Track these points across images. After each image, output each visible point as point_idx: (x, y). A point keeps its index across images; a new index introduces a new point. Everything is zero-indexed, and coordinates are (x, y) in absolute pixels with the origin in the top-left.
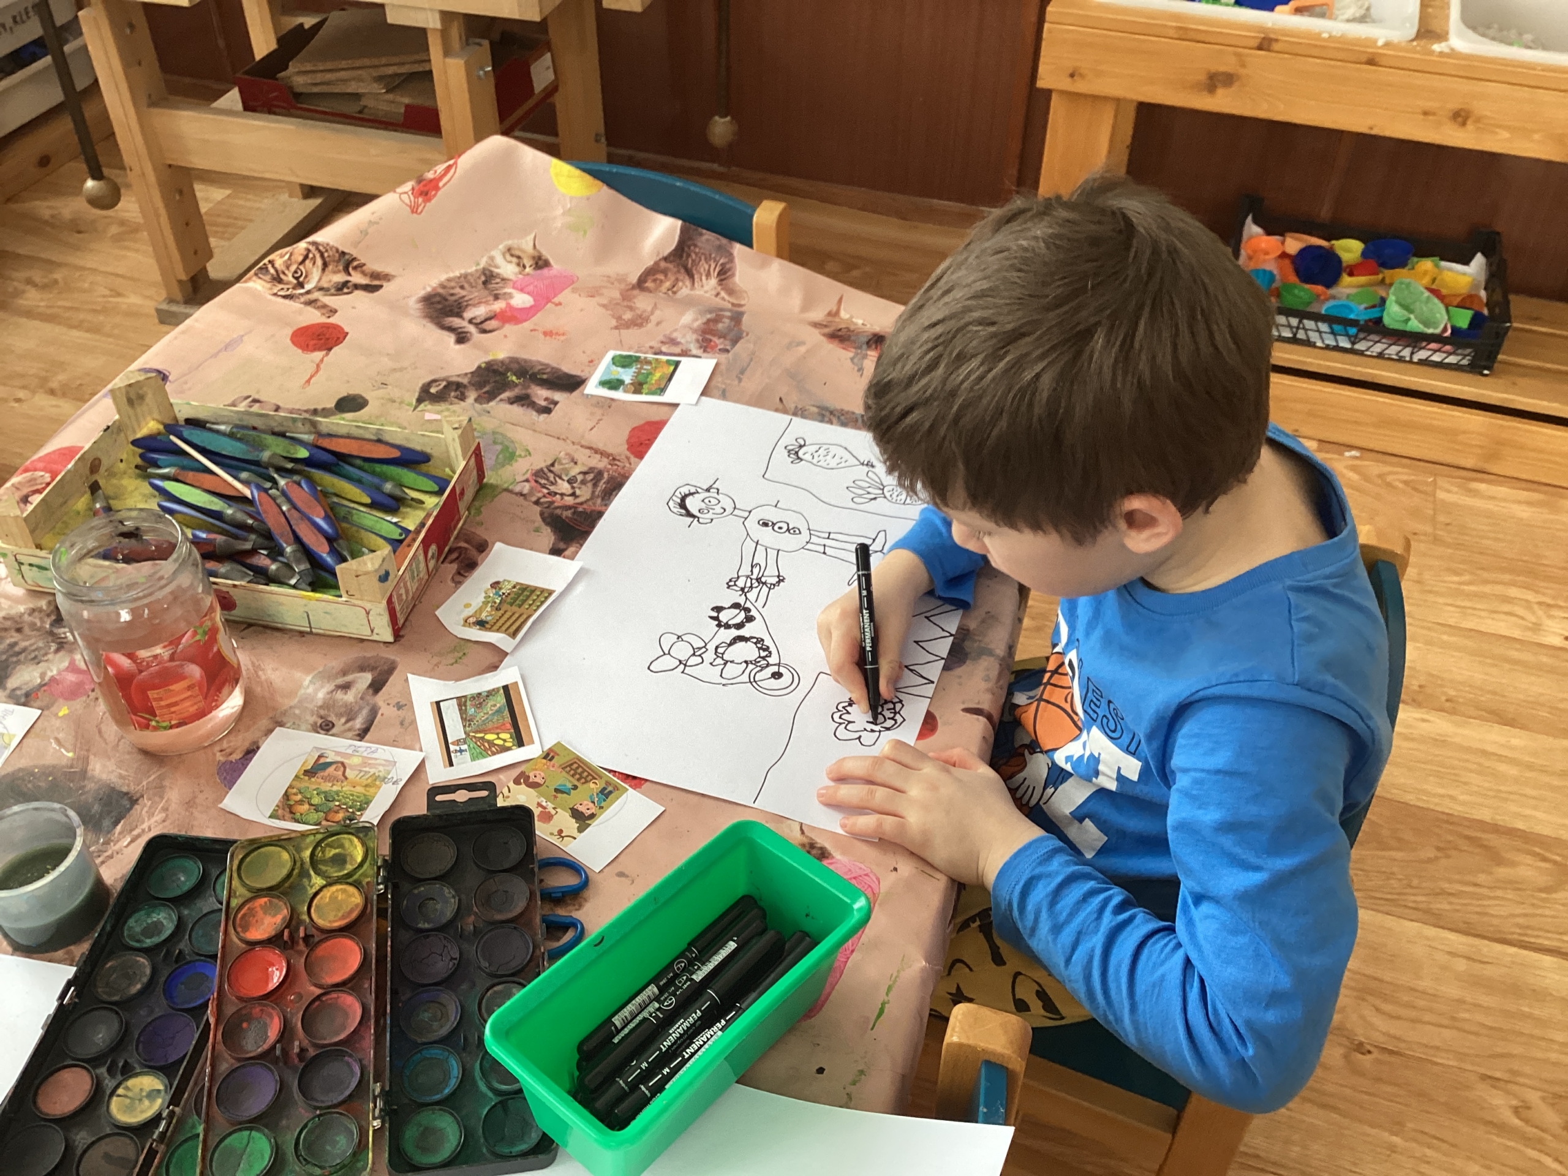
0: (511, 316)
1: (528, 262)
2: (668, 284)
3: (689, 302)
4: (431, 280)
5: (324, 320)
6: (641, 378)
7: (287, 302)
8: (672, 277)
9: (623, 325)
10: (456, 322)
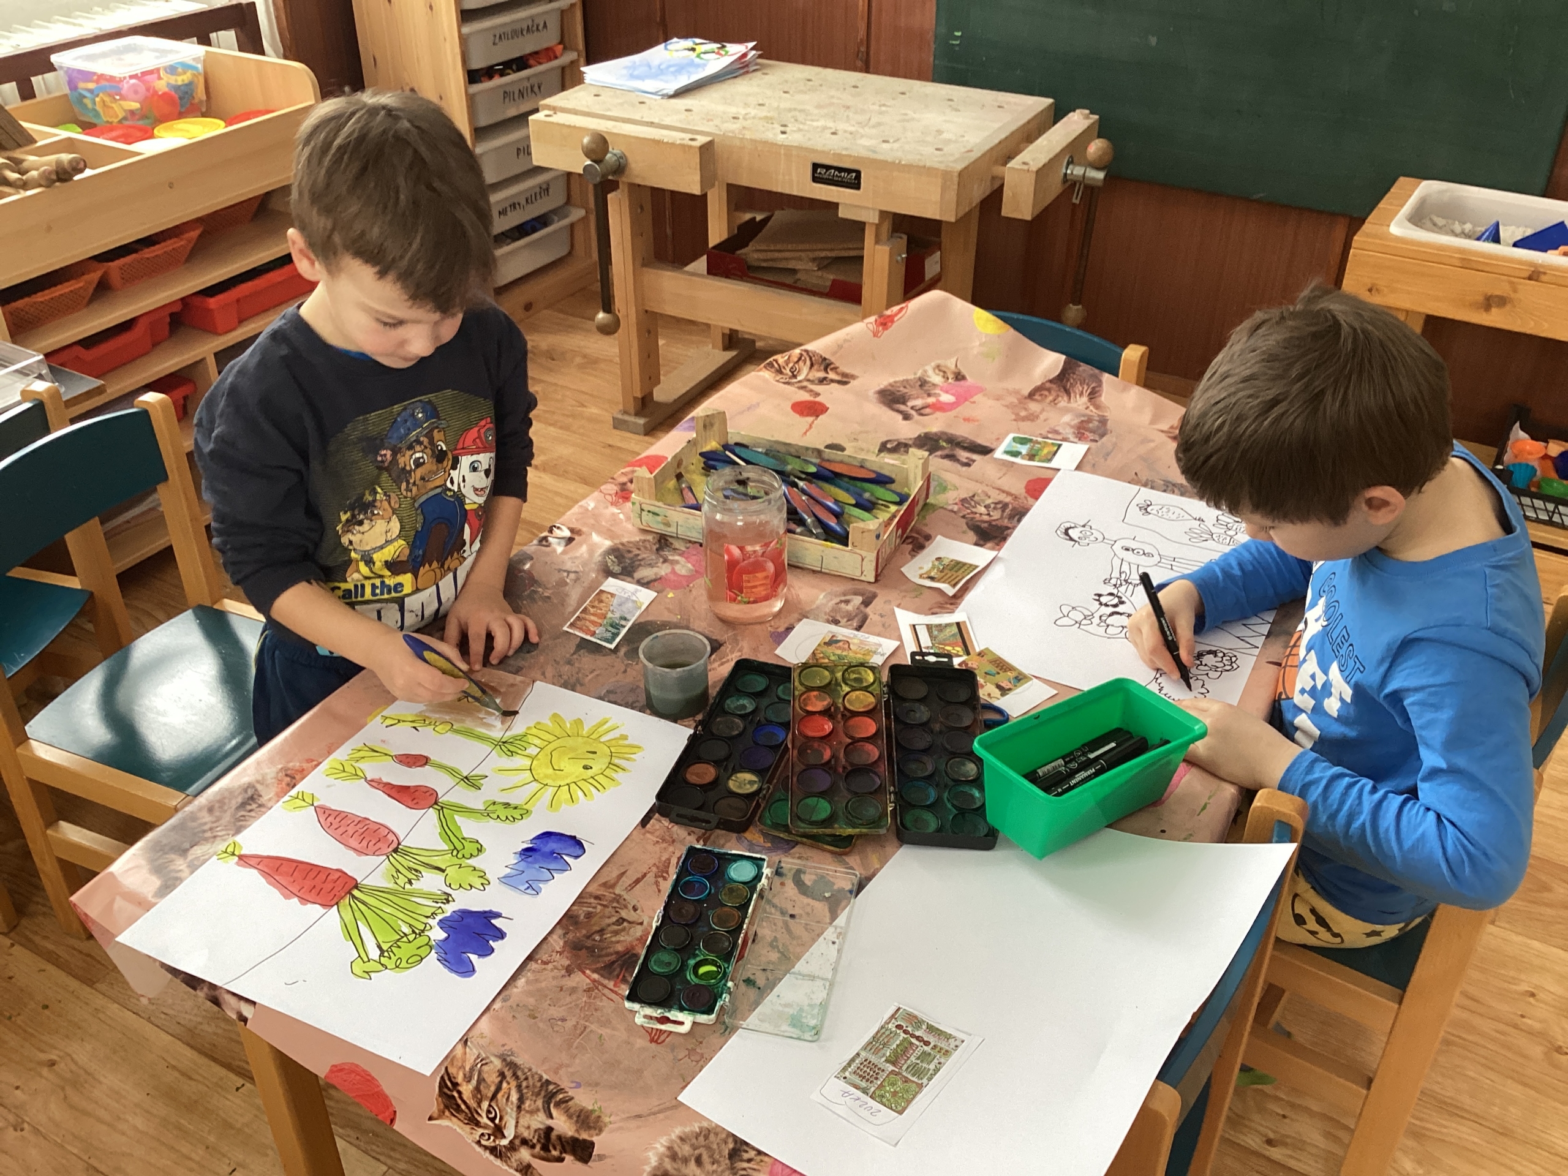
0: (940, 407)
1: (951, 376)
2: (1051, 398)
3: (1067, 410)
4: (884, 381)
5: (812, 399)
6: (1033, 452)
7: (786, 386)
8: (1054, 394)
9: (1019, 419)
10: (902, 407)
